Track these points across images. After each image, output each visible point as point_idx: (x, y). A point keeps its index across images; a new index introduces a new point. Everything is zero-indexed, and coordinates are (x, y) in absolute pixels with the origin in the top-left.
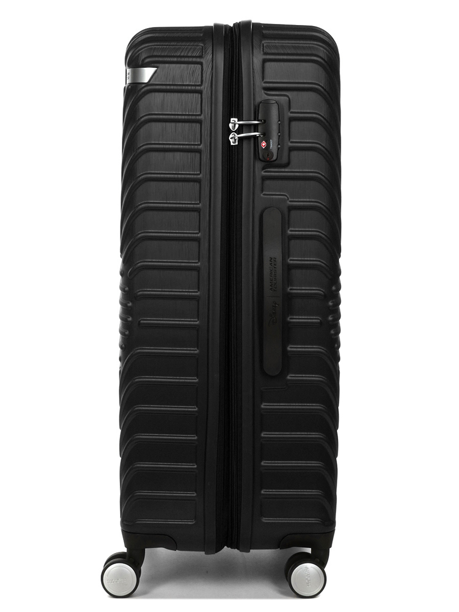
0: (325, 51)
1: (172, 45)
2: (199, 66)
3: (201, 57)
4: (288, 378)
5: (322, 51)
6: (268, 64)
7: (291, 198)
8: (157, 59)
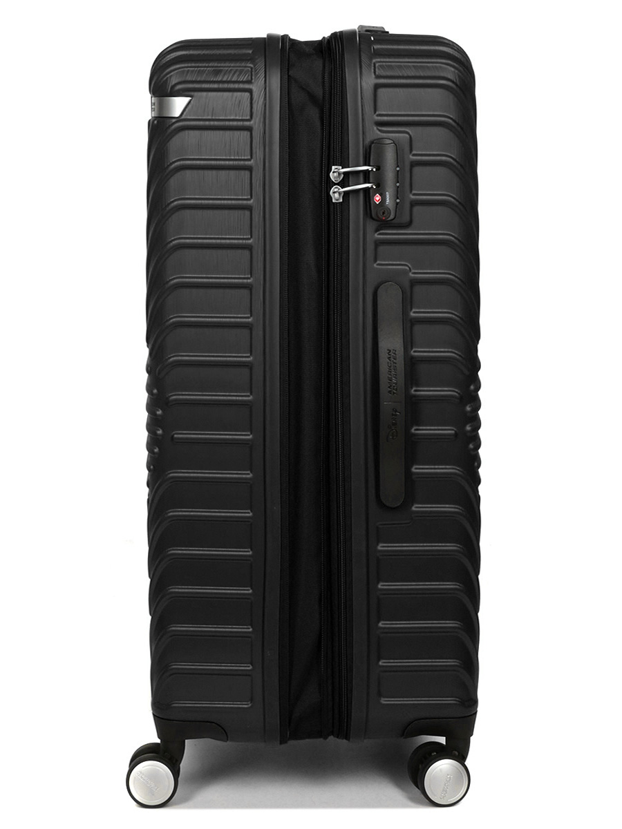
0: (457, 71)
1: (210, 67)
2: (247, 94)
3: (249, 82)
4: (414, 509)
5: (450, 72)
6: (381, 91)
7: (413, 269)
8: (191, 86)
